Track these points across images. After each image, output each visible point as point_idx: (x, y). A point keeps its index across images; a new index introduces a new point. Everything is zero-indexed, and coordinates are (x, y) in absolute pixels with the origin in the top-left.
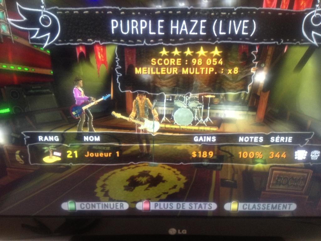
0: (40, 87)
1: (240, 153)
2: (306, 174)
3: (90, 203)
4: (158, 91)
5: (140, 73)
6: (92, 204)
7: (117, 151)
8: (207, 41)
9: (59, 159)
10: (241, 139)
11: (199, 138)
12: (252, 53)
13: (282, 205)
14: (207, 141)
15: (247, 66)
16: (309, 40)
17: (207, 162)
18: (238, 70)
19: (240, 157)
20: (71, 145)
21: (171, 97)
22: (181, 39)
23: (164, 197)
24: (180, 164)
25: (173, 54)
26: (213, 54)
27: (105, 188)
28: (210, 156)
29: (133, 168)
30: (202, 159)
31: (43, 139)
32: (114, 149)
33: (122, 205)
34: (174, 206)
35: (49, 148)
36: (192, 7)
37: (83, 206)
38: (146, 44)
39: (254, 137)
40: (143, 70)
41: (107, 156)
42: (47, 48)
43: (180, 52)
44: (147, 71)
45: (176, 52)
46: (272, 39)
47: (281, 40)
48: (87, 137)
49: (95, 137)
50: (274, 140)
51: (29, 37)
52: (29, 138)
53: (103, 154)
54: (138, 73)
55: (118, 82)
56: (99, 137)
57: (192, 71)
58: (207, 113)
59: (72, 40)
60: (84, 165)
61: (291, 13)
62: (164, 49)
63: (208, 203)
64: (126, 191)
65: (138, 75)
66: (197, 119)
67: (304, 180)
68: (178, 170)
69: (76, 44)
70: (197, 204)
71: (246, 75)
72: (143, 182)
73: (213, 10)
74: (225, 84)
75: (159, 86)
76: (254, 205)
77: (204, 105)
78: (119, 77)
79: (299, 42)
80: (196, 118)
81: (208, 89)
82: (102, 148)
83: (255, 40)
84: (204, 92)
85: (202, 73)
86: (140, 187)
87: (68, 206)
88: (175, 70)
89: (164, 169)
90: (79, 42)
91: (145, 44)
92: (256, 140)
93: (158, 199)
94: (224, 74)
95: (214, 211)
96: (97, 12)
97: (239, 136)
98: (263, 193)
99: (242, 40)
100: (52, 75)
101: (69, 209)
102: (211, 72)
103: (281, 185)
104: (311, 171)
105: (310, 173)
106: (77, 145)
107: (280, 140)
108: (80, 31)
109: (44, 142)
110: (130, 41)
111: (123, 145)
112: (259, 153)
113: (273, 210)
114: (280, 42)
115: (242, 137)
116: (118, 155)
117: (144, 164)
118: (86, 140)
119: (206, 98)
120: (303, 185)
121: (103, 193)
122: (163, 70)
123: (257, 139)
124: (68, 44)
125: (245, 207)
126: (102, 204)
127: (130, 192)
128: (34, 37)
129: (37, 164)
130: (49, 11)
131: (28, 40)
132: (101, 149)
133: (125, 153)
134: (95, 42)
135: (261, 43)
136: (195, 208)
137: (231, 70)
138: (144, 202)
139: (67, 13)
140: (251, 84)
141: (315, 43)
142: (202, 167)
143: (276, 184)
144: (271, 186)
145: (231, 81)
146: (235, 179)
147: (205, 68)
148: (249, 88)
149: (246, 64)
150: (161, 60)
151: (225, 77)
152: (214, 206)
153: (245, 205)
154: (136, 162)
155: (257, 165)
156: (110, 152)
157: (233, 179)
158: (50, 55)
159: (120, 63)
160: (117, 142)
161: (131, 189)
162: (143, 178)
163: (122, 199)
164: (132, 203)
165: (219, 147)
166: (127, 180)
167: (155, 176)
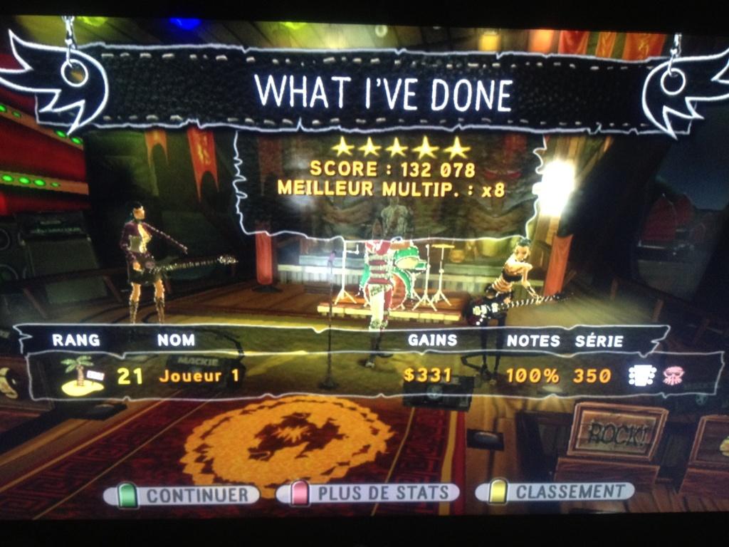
0: (59, 222)
1: (510, 371)
2: (654, 419)
3: (171, 489)
4: (329, 232)
5: (290, 193)
6: (175, 492)
7: (233, 369)
8: (438, 124)
9: (100, 387)
10: (511, 340)
11: (419, 339)
12: (535, 152)
13: (602, 487)
14: (438, 344)
15: (524, 181)
16: (658, 124)
17: (438, 392)
18: (505, 189)
19: (510, 380)
20: (128, 356)
21: (357, 246)
23: (341, 472)
24: (378, 396)
25: (363, 152)
26: (449, 154)
27: (205, 454)
29: (270, 407)
30: (427, 386)
31: (64, 341)
32: (226, 365)
33: (243, 492)
34: (364, 493)
35: (77, 363)
36: (404, 50)
38: (303, 128)
39: (540, 335)
40: (296, 187)
41: (211, 379)
42: (78, 133)
43: (379, 148)
44: (304, 189)
45: (370, 148)
46: (578, 123)
47: (598, 123)
48: (166, 336)
49: (184, 336)
50: (583, 344)
51: (36, 107)
52: (30, 339)
53: (200, 376)
54: (285, 193)
55: (238, 212)
56: (192, 336)
57: (404, 189)
58: (438, 282)
59: (134, 117)
60: (156, 402)
61: (618, 65)
62: (342, 139)
63: (440, 485)
64: (253, 461)
65: (285, 197)
66: (416, 295)
67: (651, 430)
68: (373, 410)
69: (144, 126)
70: (416, 487)
71: (522, 200)
72: (294, 440)
73: (449, 58)
74: (477, 220)
75: (332, 221)
76: (542, 488)
77: (430, 264)
78: (242, 200)
79: (635, 130)
80: (414, 294)
81: (439, 230)
82: (199, 362)
83: (542, 123)
84: (432, 236)
85: (427, 194)
86: (286, 450)
87: (119, 496)
88: (367, 186)
89: (342, 409)
90: (151, 121)
91: (300, 128)
92: (545, 343)
93: (327, 478)
94: (473, 197)
95: (452, 504)
96: (193, 56)
97: (508, 334)
98: (560, 459)
99: (512, 125)
100: (87, 194)
101: (121, 502)
102: (446, 192)
103: (601, 443)
104: (665, 412)
105: (662, 416)
106: (141, 355)
107: (596, 343)
108: (155, 97)
109: (64, 348)
110: (266, 121)
111: (247, 354)
112: (551, 372)
113: (582, 498)
114: (594, 128)
115: (513, 337)
116: (236, 379)
117: (294, 398)
118: (162, 343)
119: (434, 248)
120: (648, 442)
121: (201, 465)
122: (339, 185)
123: (547, 341)
124: (125, 125)
125: (522, 492)
126: (198, 491)
127: (263, 463)
128: (48, 108)
129: (48, 399)
130: (84, 51)
131: (34, 115)
132: (197, 364)
133: (250, 373)
134: (186, 123)
135: (553, 131)
136: (412, 497)
137: (490, 188)
138: (296, 486)
139: (126, 57)
140: (531, 220)
141: (670, 131)
142: (425, 402)
143: (590, 440)
144: (579, 445)
145: (489, 213)
146: (500, 429)
147: (434, 182)
148: (528, 229)
149: (522, 177)
150: (333, 163)
151: (475, 202)
152: (453, 492)
153: (522, 489)
154: (276, 393)
155: (546, 398)
156: (218, 371)
157: (494, 431)
158: (82, 147)
159: (244, 171)
160: (234, 348)
161: (265, 455)
162: (293, 430)
163: (245, 478)
164: (266, 487)
165: (464, 359)
166: (257, 436)
167: (320, 424)
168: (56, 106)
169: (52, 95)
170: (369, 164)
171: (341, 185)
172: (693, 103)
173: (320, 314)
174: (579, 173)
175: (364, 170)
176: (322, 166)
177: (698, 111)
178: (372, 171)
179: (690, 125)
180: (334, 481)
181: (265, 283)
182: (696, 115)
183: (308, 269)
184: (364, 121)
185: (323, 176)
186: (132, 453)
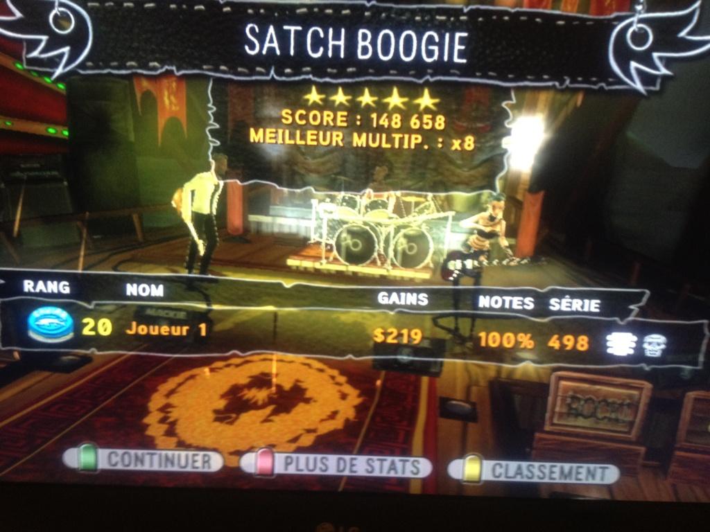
0: (38, 165)
1: (483, 335)
2: (636, 392)
3: (133, 452)
4: (299, 183)
5: (262, 141)
6: (137, 457)
7: (201, 322)
8: (407, 75)
10: (484, 302)
11: (389, 297)
12: (504, 104)
13: (584, 468)
14: (408, 303)
15: (493, 134)
16: (626, 80)
17: (408, 355)
18: (475, 142)
19: (483, 344)
20: (97, 305)
21: (328, 198)
22: (350, 70)
23: (307, 440)
24: (347, 357)
25: (334, 102)
26: (419, 105)
27: (169, 415)
28: (415, 340)
29: (237, 366)
30: (397, 348)
31: (35, 287)
32: (195, 318)
33: (206, 459)
34: (331, 465)
36: (374, 2)
37: (114, 459)
38: (275, 76)
39: (513, 296)
40: (268, 135)
41: (178, 333)
42: (61, 78)
43: (349, 97)
44: (275, 138)
45: (340, 97)
46: (546, 77)
47: (566, 77)
48: (135, 285)
49: (153, 286)
50: (557, 307)
51: (24, 52)
53: (168, 329)
54: (257, 141)
56: (161, 287)
57: (374, 141)
59: (115, 64)
60: (124, 355)
61: (583, 20)
62: (314, 89)
63: (412, 459)
64: (217, 424)
65: (256, 145)
67: (634, 406)
68: (342, 373)
69: (123, 72)
70: (385, 460)
71: (492, 154)
72: (260, 403)
73: (418, 10)
74: (447, 173)
75: (302, 171)
76: (519, 468)
78: (214, 147)
79: (603, 85)
81: (409, 183)
82: (167, 314)
83: (510, 76)
84: (402, 189)
85: (397, 146)
86: (252, 412)
87: (80, 457)
88: (337, 136)
89: (310, 371)
90: (131, 67)
91: (273, 77)
92: (518, 305)
93: (294, 446)
94: (443, 150)
95: (424, 480)
96: (172, 6)
97: (480, 294)
98: (537, 435)
99: (481, 77)
100: (67, 138)
101: (82, 465)
102: (416, 144)
103: (581, 419)
104: (648, 386)
105: (645, 390)
106: (110, 305)
107: (570, 307)
108: (135, 45)
109: (35, 294)
110: (240, 69)
111: (216, 307)
112: (526, 337)
113: (563, 481)
114: (562, 82)
115: (485, 297)
116: (203, 333)
117: (262, 357)
118: (131, 293)
120: (631, 419)
121: (165, 427)
122: (310, 135)
123: (520, 303)
124: (105, 71)
125: (499, 470)
126: (160, 455)
127: (228, 426)
128: (35, 54)
129: (15, 348)
131: (21, 60)
132: (165, 316)
133: (218, 327)
134: (164, 70)
135: (521, 84)
136: (381, 471)
137: (459, 141)
138: (261, 454)
139: (110, 6)
140: (502, 174)
141: (638, 86)
142: (396, 366)
143: (569, 414)
144: (556, 419)
145: (459, 167)
146: (473, 398)
147: (403, 133)
148: (498, 184)
149: (491, 130)
150: (303, 112)
151: (445, 156)
152: (424, 468)
153: (498, 467)
154: (244, 351)
155: (521, 366)
156: (186, 325)
157: (467, 400)
158: (64, 92)
159: (217, 118)
160: (202, 301)
161: (230, 417)
162: (259, 391)
163: (208, 442)
164: (232, 454)
165: (435, 319)
166: (223, 396)
167: (287, 386)
168: (43, 51)
169: (39, 41)
170: (339, 114)
171: (312, 135)
172: (661, 58)
173: (289, 267)
174: (548, 127)
175: (334, 120)
176: (293, 115)
177: (667, 67)
178: (342, 121)
179: (659, 81)
180: (300, 450)
181: (236, 234)
182: (664, 71)
183: (279, 220)
184: (335, 71)
185: (293, 126)
186: (95, 410)
